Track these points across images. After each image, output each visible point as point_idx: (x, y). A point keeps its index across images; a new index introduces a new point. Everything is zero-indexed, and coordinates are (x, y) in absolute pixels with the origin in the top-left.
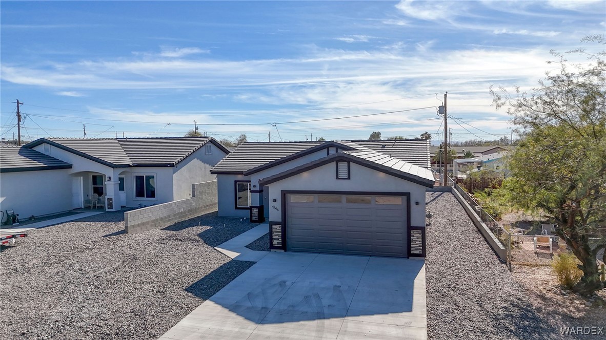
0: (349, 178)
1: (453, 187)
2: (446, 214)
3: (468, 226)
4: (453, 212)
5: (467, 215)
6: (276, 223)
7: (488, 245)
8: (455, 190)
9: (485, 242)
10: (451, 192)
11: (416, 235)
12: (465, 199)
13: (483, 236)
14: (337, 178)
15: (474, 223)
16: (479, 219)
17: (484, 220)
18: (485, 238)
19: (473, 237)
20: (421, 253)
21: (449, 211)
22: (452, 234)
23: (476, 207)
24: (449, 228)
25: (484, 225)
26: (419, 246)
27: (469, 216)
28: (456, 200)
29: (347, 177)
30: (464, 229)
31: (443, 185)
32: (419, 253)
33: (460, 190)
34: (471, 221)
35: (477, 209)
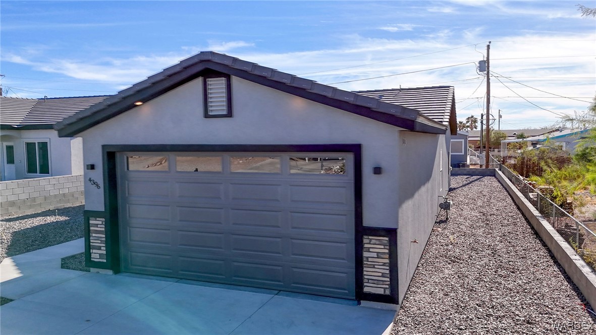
0: (230, 114)
1: (497, 169)
2: (480, 203)
3: (515, 224)
4: (492, 201)
5: (515, 207)
6: (96, 214)
7: (556, 269)
8: (500, 172)
9: (549, 258)
10: (494, 176)
11: (375, 248)
12: (513, 183)
13: (544, 245)
14: (207, 115)
15: (526, 219)
16: (536, 213)
17: (545, 214)
18: (549, 251)
19: (525, 246)
20: (388, 292)
21: (485, 200)
22: (482, 239)
23: (530, 194)
24: (479, 227)
25: (545, 224)
26: (383, 275)
27: (519, 208)
28: (500, 185)
29: (225, 113)
30: (506, 229)
31: (484, 167)
32: (381, 292)
33: (506, 174)
34: (520, 215)
35: (532, 197)
